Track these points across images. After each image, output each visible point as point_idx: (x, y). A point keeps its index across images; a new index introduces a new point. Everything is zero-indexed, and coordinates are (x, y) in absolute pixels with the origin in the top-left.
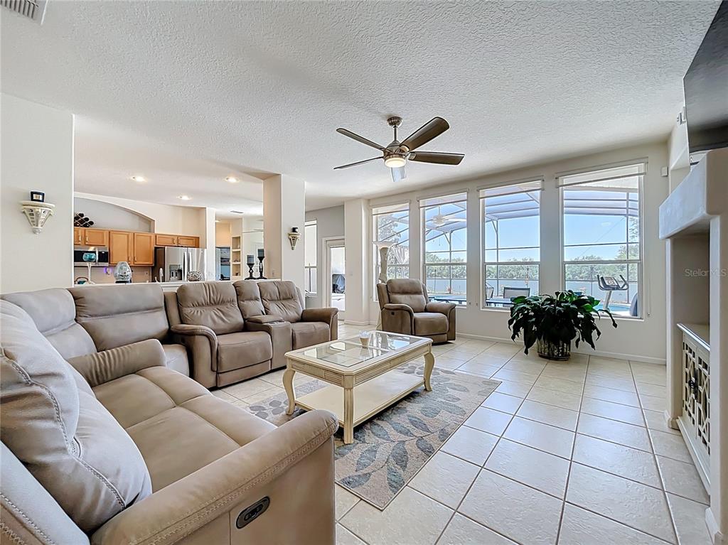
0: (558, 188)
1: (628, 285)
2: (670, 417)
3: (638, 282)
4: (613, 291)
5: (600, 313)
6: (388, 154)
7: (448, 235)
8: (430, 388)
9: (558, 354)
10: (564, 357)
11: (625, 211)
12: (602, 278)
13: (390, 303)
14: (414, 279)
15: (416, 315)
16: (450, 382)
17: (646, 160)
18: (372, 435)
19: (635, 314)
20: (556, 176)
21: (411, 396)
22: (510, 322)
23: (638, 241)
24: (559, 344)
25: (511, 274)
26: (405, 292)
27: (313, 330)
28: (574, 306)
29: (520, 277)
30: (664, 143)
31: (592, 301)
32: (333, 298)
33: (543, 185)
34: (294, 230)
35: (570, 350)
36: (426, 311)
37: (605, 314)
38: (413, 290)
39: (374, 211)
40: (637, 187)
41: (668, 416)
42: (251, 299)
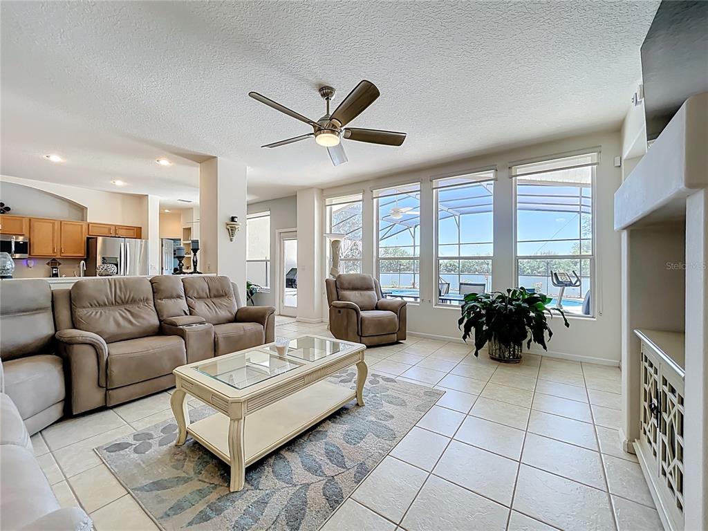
0: (511, 178)
1: (580, 282)
2: (625, 439)
3: (591, 277)
4: (566, 288)
5: (552, 311)
6: (319, 129)
7: (412, 229)
8: (363, 403)
9: (510, 356)
10: (516, 360)
11: (577, 208)
12: (555, 274)
13: (338, 300)
14: (365, 274)
15: (363, 314)
16: (388, 393)
17: (598, 149)
18: (271, 475)
19: (587, 312)
20: (509, 165)
21: (337, 414)
22: (461, 322)
23: (591, 237)
24: (510, 345)
25: (475, 268)
26: (355, 289)
27: (242, 333)
28: (526, 305)
29: (483, 272)
30: (616, 131)
31: (544, 299)
32: (287, 293)
33: (496, 175)
34: (233, 219)
35: (521, 352)
36: (377, 308)
37: (557, 312)
38: (363, 285)
39: (328, 201)
40: (590, 182)
41: (624, 437)
42: (171, 297)
